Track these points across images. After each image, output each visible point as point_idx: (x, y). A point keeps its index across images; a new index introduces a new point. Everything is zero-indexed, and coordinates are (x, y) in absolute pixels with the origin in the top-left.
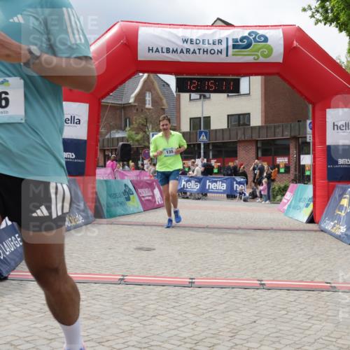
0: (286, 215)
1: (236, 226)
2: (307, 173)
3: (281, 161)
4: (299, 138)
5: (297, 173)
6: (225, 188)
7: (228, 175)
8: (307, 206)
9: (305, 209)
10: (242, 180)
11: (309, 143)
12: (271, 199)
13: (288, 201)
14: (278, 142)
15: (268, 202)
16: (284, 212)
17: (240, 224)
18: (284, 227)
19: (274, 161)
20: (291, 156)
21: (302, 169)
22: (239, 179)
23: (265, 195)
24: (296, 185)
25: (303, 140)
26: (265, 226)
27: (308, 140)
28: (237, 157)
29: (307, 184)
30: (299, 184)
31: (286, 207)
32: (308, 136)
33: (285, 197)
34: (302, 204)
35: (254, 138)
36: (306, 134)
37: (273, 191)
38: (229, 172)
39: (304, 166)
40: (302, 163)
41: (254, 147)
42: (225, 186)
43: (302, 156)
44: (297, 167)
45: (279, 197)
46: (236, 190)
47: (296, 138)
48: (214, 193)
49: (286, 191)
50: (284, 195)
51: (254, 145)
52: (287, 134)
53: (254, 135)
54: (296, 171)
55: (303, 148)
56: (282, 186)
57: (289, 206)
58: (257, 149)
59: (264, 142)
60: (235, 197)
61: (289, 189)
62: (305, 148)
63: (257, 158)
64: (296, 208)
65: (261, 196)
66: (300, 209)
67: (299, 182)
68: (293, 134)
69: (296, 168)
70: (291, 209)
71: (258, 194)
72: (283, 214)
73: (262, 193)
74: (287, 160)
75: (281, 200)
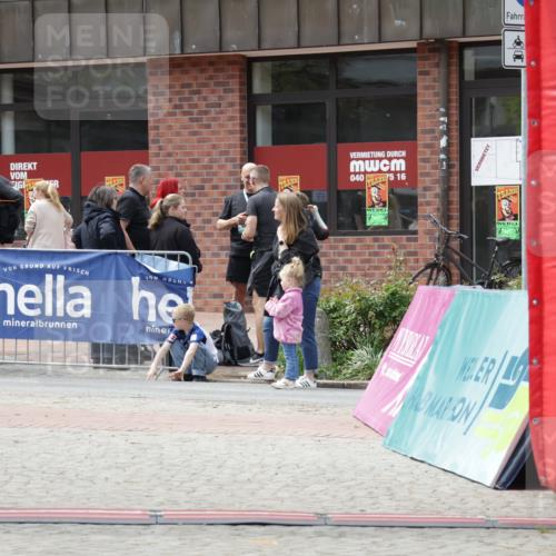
0: (394, 446)
1: (138, 509)
2: (506, 231)
3: (372, 167)
4: (463, 46)
5: (455, 229)
6: (87, 312)
7: (99, 243)
8: (502, 398)
9: (490, 414)
10: (174, 266)
11: (516, 73)
12: (323, 362)
13: (408, 372)
14: (356, 71)
15: (304, 378)
16: (381, 433)
17: (158, 500)
18: (386, 508)
19: (337, 167)
20: (422, 139)
21: (477, 206)
22: (157, 263)
23: (291, 346)
24: (445, 290)
25: (486, 57)
26: (287, 506)
27: (509, 60)
28: (145, 146)
29: (501, 285)
30: (459, 289)
31: (394, 409)
32: (509, 38)
33: (392, 353)
34: (476, 392)
35: (233, 48)
36: (498, 27)
37: (332, 326)
38: (106, 228)
39: (488, 192)
40: (478, 179)
41: (235, 97)
42: (87, 302)
43: (477, 145)
44: (455, 196)
45: (360, 355)
46: (143, 321)
47: (447, 50)
48: (28, 334)
49: (396, 322)
50: (384, 344)
51: (234, 84)
52: (402, 30)
53: (230, 34)
54: (447, 219)
55: (481, 102)
56: (377, 295)
57: (413, 403)
58: (251, 104)
59: (283, 69)
60: (137, 355)
61: (412, 313)
62: (493, 100)
63: (251, 154)
64: (447, 409)
65: (272, 350)
66: (466, 413)
67: (465, 280)
68: (432, 30)
69: (447, 202)
70: (421, 416)
71: (254, 339)
72: (378, 443)
73: (278, 333)
74: (400, 165)
75: (369, 371)
